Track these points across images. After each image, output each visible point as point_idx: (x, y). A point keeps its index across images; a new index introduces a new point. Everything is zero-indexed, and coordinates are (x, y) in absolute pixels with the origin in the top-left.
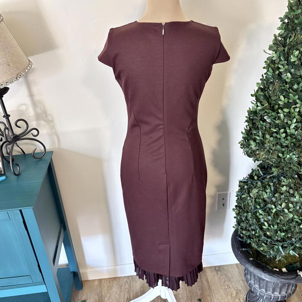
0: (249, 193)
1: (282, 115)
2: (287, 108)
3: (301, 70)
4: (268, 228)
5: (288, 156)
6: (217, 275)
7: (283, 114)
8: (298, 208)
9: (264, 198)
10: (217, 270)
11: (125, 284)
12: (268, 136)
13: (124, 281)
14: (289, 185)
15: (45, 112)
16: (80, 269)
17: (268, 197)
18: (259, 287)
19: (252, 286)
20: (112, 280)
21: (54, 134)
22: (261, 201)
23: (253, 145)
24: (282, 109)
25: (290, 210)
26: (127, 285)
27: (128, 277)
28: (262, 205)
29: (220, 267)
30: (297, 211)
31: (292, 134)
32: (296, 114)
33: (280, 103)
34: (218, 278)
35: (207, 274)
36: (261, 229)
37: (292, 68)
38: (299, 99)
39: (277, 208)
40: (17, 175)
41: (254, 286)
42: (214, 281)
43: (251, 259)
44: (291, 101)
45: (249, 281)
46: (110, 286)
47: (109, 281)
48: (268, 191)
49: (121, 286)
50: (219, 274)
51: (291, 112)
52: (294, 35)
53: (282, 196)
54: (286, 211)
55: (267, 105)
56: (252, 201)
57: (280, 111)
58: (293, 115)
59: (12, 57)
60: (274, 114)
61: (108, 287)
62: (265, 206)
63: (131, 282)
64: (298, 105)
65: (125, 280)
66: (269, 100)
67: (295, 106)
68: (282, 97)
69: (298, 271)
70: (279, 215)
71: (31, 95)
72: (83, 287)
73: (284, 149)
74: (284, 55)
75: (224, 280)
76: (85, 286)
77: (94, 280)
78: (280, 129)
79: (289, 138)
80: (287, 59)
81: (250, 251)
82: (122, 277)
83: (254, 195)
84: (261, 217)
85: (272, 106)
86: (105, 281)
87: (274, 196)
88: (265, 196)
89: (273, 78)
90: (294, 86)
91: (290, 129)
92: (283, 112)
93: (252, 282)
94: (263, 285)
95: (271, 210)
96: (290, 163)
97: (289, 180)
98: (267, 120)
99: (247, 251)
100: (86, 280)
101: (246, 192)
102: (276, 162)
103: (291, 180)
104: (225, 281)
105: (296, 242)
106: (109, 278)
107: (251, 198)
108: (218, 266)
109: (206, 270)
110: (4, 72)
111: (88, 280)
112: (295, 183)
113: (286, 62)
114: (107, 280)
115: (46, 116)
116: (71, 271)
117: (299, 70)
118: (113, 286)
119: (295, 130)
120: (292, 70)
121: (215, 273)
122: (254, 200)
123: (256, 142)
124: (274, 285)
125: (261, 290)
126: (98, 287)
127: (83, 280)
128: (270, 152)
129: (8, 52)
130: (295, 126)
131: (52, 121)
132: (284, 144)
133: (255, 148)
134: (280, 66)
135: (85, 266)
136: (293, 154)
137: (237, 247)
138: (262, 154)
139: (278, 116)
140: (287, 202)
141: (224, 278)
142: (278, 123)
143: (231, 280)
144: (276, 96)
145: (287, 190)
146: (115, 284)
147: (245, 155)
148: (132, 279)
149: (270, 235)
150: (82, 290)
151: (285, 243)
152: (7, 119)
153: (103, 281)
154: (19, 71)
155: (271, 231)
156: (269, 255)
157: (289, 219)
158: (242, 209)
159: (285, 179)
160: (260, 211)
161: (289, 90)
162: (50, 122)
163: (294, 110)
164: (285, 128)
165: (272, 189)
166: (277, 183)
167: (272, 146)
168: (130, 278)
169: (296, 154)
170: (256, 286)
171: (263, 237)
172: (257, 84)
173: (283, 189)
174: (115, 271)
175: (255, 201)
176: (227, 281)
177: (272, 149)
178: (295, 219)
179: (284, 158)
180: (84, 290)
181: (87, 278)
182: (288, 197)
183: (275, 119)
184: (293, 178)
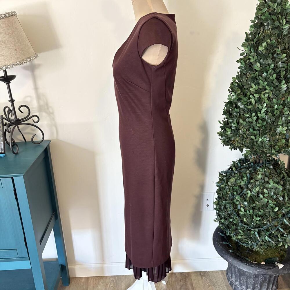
0: (227, 183)
1: (253, 101)
2: (258, 93)
3: (268, 59)
4: (244, 214)
5: (260, 139)
6: (202, 280)
7: (254, 99)
8: (272, 193)
9: (240, 186)
10: (202, 275)
11: (111, 283)
12: (241, 121)
13: (110, 280)
14: (264, 174)
15: (47, 104)
16: (68, 265)
17: (244, 184)
18: (240, 284)
19: (233, 283)
20: (99, 278)
21: (54, 125)
22: (238, 188)
23: (229, 132)
24: (253, 95)
25: (265, 196)
26: (113, 284)
27: (115, 276)
28: (239, 191)
29: (205, 272)
30: (271, 196)
31: (263, 119)
32: (266, 99)
33: (251, 90)
34: (203, 282)
35: (192, 278)
36: (238, 215)
37: (261, 59)
38: (267, 85)
39: (253, 193)
40: (16, 154)
41: (235, 284)
42: (198, 285)
43: (231, 251)
44: (261, 87)
45: (230, 279)
46: (96, 284)
47: (96, 279)
48: (245, 179)
49: (107, 285)
50: (203, 278)
51: (261, 97)
52: (262, 31)
53: (257, 183)
54: (261, 196)
55: (240, 92)
56: (230, 190)
57: (251, 96)
58: (263, 100)
59: (20, 45)
60: (245, 99)
61: (94, 285)
62: (242, 192)
63: (117, 281)
64: (267, 91)
65: (112, 279)
66: (243, 90)
67: (264, 92)
68: (253, 85)
69: (276, 263)
70: (255, 200)
71: (36, 88)
72: (70, 284)
73: (255, 132)
74: (254, 48)
75: (208, 284)
76: (72, 283)
77: (81, 278)
78: (251, 114)
79: (260, 121)
80: (256, 51)
81: (230, 245)
82: (109, 276)
83: (232, 183)
84: (238, 203)
85: (245, 94)
86: (92, 279)
87: (249, 183)
88: (242, 184)
89: (246, 70)
90: (263, 74)
91: (261, 113)
92: (253, 97)
93: (233, 279)
94: (244, 281)
95: (247, 195)
96: (263, 146)
97: (265, 170)
98: (241, 106)
99: (227, 244)
100: (74, 278)
101: (224, 182)
102: (250, 146)
103: (267, 170)
104: (209, 286)
105: (271, 229)
106: (96, 277)
107: (229, 186)
108: (203, 271)
109: (191, 274)
110: (11, 56)
111: (76, 277)
112: (271, 173)
113: (255, 54)
114: (94, 278)
115: (48, 108)
116: (60, 264)
117: (267, 59)
118: (99, 284)
119: (265, 114)
120: (261, 61)
121: (200, 278)
122: (231, 188)
123: (231, 129)
124: (253, 281)
125: (242, 288)
126: (85, 284)
127: (71, 277)
128: (244, 137)
129: (17, 40)
130: (265, 110)
131: (53, 113)
132: (257, 128)
133: (230, 135)
134: (250, 57)
135: (74, 262)
136: (265, 138)
137: (218, 241)
138: (237, 140)
139: (250, 102)
140: (262, 189)
141: (208, 283)
142: (250, 109)
143: (216, 285)
144: (248, 85)
145: (263, 178)
146: (101, 283)
147: (224, 146)
148: (118, 278)
149: (247, 222)
150: (68, 286)
151: (261, 228)
152: (12, 103)
153: (90, 278)
154: (24, 57)
155: (248, 218)
156: (247, 245)
157: (264, 204)
158: (221, 199)
159: (261, 169)
160: (237, 198)
161: (259, 78)
162: (51, 114)
163: (264, 96)
164: (256, 113)
165: (249, 177)
166: (253, 171)
167: (246, 131)
168: (116, 277)
169: (268, 138)
170: (237, 283)
171: (240, 224)
172: (232, 78)
173: (258, 177)
174: (102, 269)
175: (233, 188)
176: (212, 286)
177: (246, 134)
178: (270, 205)
179: (257, 142)
180: (70, 286)
181: (75, 275)
182: (263, 184)
183: (247, 104)
184: (269, 169)
